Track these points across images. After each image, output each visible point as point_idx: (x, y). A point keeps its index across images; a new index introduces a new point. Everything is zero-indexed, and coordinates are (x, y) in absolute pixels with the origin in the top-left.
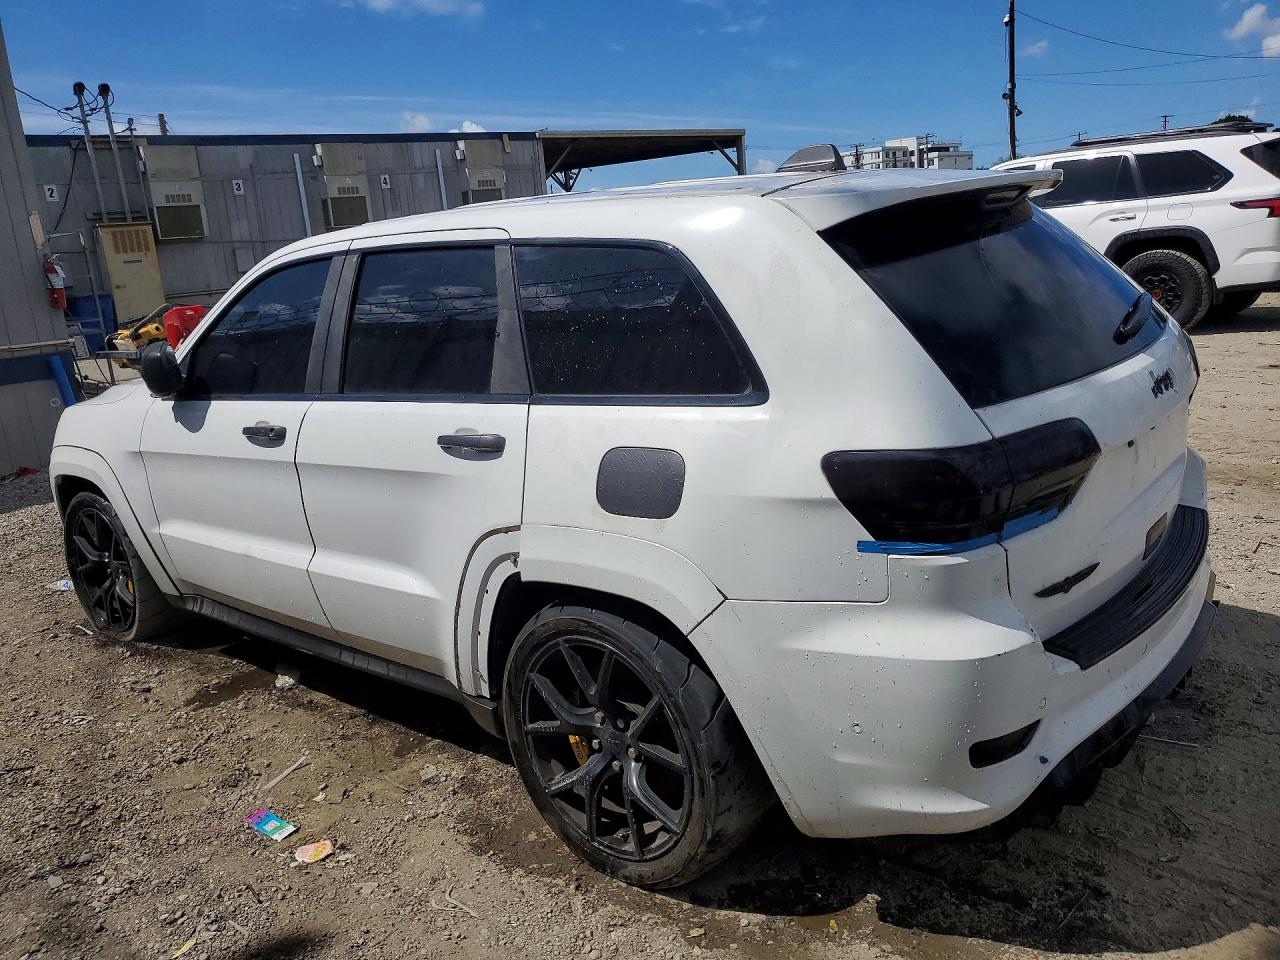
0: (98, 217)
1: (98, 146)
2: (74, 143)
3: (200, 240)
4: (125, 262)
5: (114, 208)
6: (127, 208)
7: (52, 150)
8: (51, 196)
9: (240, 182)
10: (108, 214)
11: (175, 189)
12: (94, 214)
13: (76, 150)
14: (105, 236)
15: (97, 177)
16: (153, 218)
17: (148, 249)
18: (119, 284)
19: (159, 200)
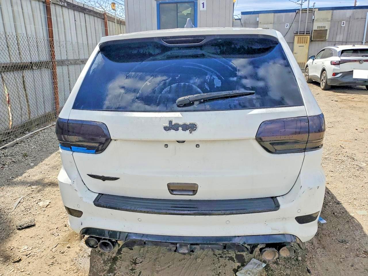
0: (297, 33)
1: (303, 12)
2: (297, 11)
3: (325, 40)
4: (299, 46)
5: (302, 30)
6: (306, 30)
7: (291, 14)
8: (287, 27)
9: (345, 22)
10: (300, 32)
11: (321, 24)
12: (296, 32)
13: (297, 13)
14: (296, 38)
15: (300, 21)
16: (312, 33)
17: (307, 43)
18: (296, 53)
19: (315, 28)
